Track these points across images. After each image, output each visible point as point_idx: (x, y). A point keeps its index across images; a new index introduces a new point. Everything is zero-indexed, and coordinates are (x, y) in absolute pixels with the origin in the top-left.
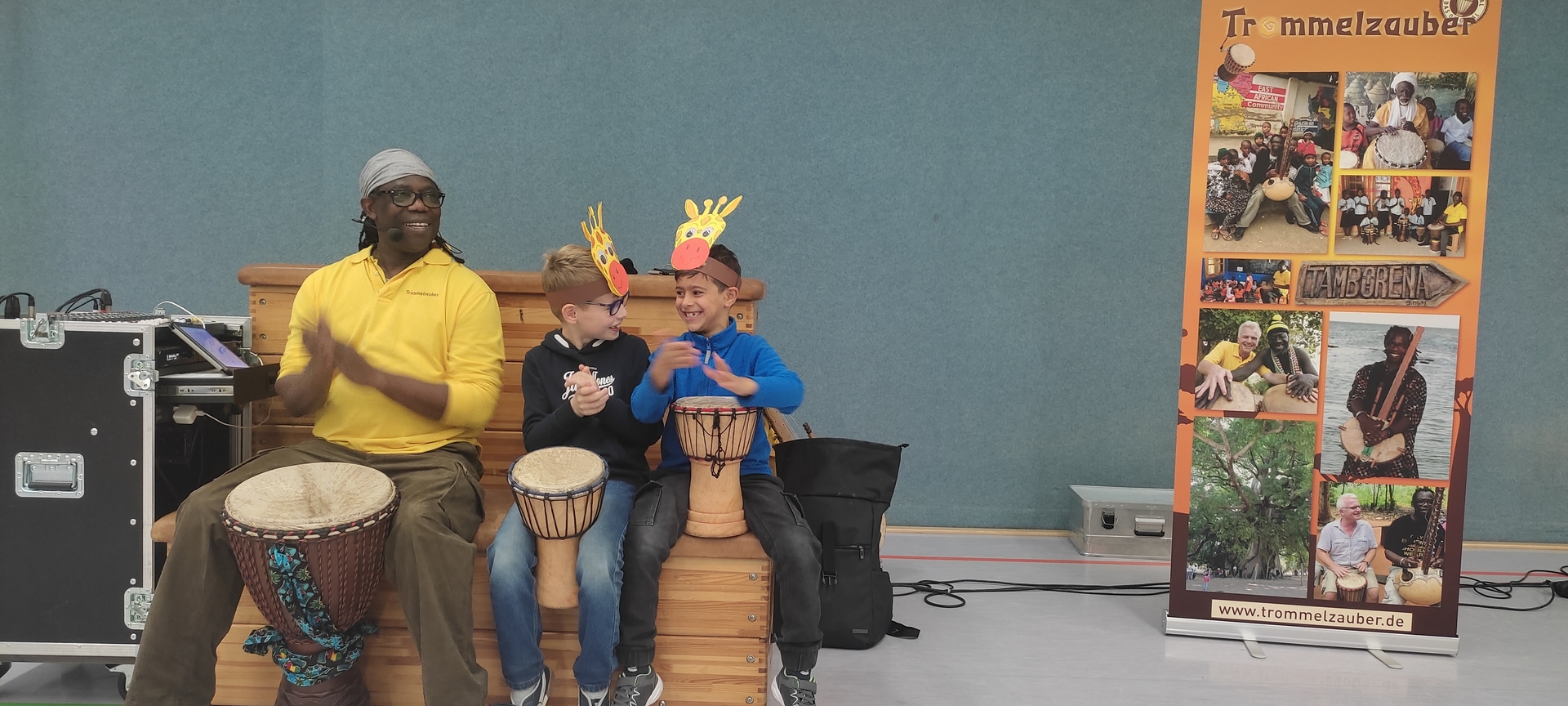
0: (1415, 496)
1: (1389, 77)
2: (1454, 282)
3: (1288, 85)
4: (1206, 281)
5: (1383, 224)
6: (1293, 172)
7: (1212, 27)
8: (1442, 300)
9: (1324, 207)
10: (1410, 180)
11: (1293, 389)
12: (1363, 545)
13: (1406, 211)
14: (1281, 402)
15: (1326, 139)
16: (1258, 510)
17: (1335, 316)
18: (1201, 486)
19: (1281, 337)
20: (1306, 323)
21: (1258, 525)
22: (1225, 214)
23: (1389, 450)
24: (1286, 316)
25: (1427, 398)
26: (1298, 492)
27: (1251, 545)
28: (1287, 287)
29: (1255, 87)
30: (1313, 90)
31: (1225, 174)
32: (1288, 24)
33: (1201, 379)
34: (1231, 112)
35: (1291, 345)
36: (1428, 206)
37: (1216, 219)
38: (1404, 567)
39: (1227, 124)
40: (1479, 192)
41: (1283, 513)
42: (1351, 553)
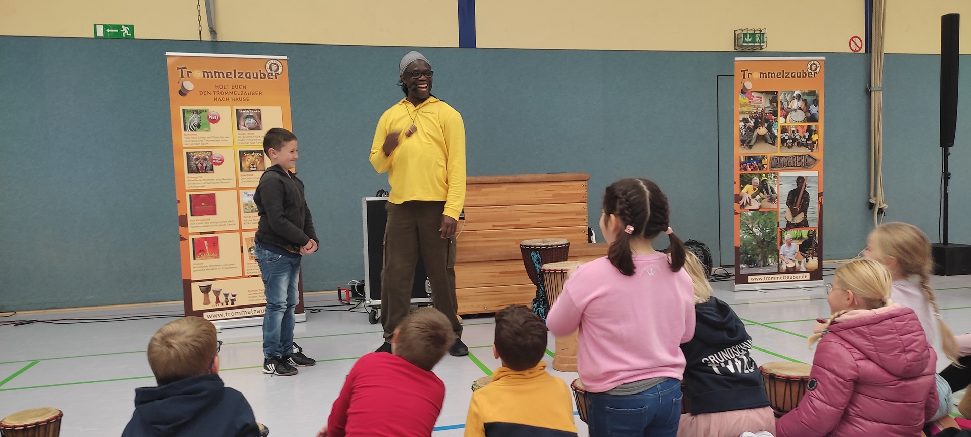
0: (808, 233)
1: (793, 92)
2: (815, 160)
3: (763, 95)
4: (741, 164)
5: (794, 142)
6: (766, 125)
7: (738, 75)
8: (812, 166)
9: (776, 137)
11: (770, 200)
12: (793, 252)
13: (800, 137)
14: (766, 204)
15: (775, 114)
16: (761, 243)
17: (781, 174)
18: (743, 236)
19: (765, 182)
20: (773, 177)
21: (761, 248)
22: (746, 140)
23: (799, 218)
24: (766, 176)
25: (810, 200)
26: (773, 235)
27: (760, 255)
28: (766, 165)
29: (753, 96)
30: (770, 97)
31: (745, 126)
32: (762, 75)
33: (741, 199)
34: (746, 105)
35: (768, 185)
36: (807, 135)
37: (743, 142)
38: (806, 257)
39: (745, 109)
40: (821, 130)
41: (769, 243)
42: (790, 255)
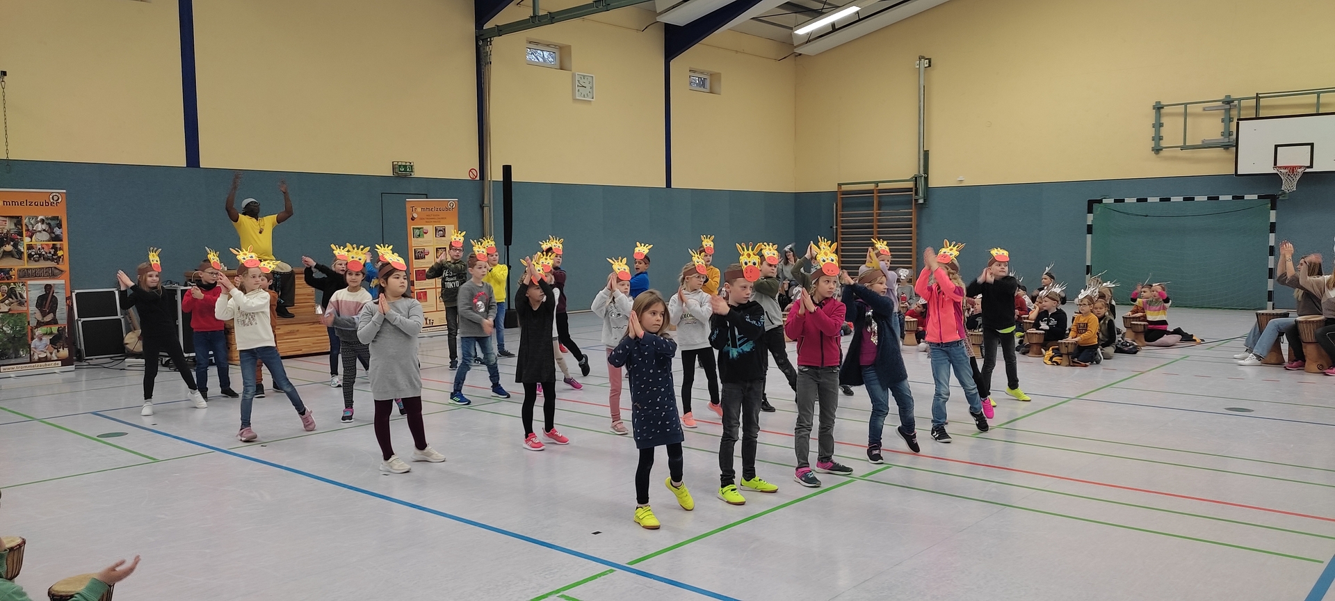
1: (37, 218)
2: (62, 271)
3: (7, 219)
5: (40, 257)
6: (12, 243)
8: (59, 276)
9: (23, 253)
10: (46, 244)
13: (46, 253)
14: (16, 308)
16: (12, 339)
17: (29, 282)
21: (13, 343)
23: (49, 318)
24: (14, 283)
26: (24, 332)
27: (11, 349)
36: (52, 251)
41: (20, 339)
42: (41, 347)
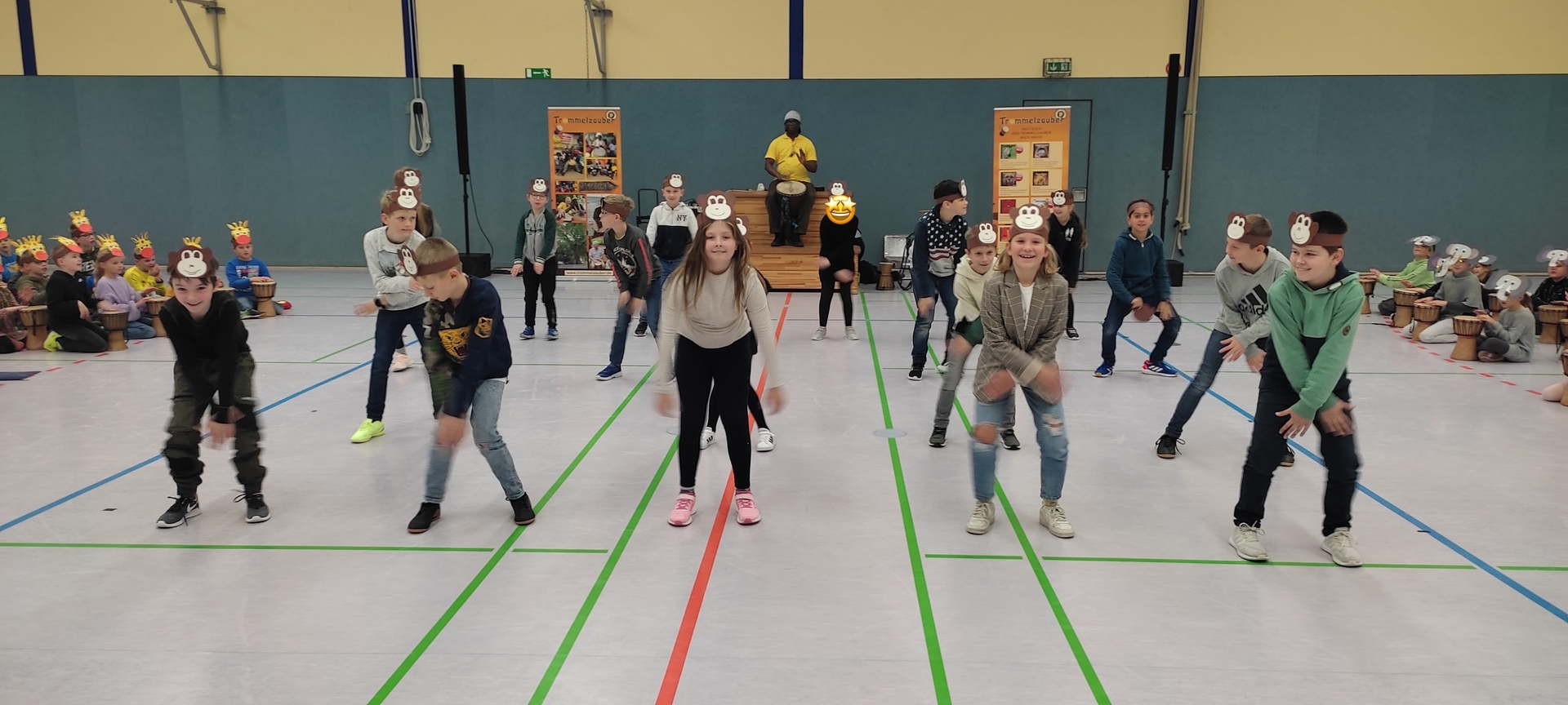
1: (595, 134)
4: (557, 186)
6: (575, 158)
7: (551, 121)
9: (583, 167)
10: (602, 160)
11: (580, 214)
13: (602, 168)
15: (582, 150)
19: (576, 201)
20: (581, 197)
21: (575, 250)
22: (560, 169)
24: (577, 195)
28: (576, 188)
29: (564, 137)
31: (559, 159)
33: (557, 213)
34: (558, 143)
35: (578, 203)
36: (608, 166)
37: (557, 170)
40: (619, 163)
41: (580, 247)
42: (597, 256)
